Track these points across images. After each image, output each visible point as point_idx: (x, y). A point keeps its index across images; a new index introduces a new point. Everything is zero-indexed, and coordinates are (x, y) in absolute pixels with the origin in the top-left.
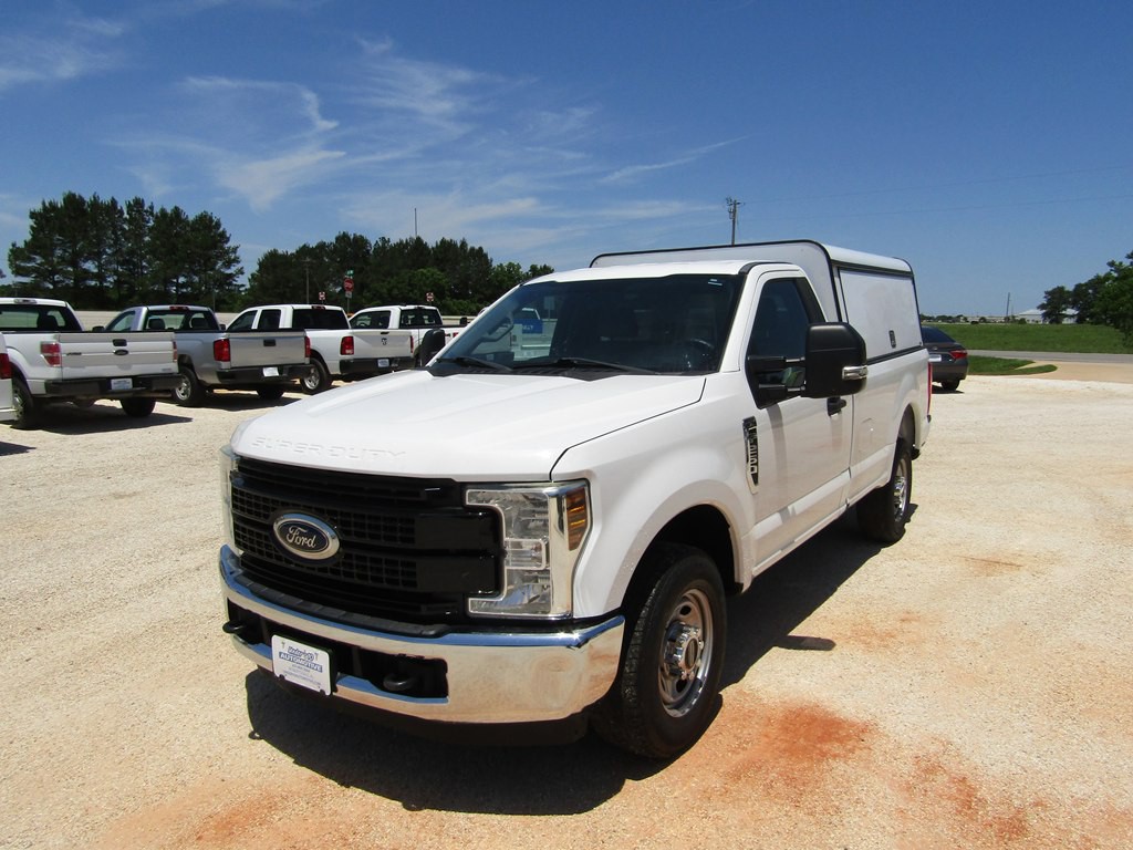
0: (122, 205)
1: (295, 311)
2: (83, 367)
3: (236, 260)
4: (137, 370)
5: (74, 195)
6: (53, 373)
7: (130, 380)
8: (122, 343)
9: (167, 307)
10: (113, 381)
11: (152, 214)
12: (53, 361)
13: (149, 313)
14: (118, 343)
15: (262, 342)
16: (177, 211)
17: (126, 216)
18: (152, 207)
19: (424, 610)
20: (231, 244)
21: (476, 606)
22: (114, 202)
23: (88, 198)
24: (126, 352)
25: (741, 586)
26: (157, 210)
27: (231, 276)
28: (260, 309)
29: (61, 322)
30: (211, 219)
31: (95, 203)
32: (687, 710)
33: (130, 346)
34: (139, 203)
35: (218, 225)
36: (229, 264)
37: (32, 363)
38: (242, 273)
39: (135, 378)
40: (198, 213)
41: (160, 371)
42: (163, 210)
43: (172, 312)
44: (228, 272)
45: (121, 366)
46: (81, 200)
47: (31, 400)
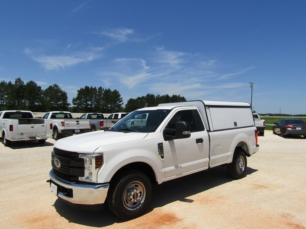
0: (97, 88)
1: (122, 114)
2: (69, 127)
3: (122, 101)
4: (81, 128)
5: (87, 86)
6: (63, 128)
7: (79, 130)
8: (78, 122)
9: (93, 113)
10: (76, 130)
11: (103, 90)
12: (63, 125)
13: (88, 114)
14: (77, 122)
15: (111, 122)
16: (109, 89)
17: (98, 91)
18: (104, 89)
19: (72, 179)
20: (121, 97)
21: (80, 179)
22: (95, 88)
23: (90, 87)
24: (79, 124)
25: (158, 183)
26: (105, 89)
27: (120, 105)
28: (114, 114)
29: (69, 116)
30: (117, 91)
31: (91, 88)
32: (135, 209)
33: (80, 122)
34: (101, 88)
35: (118, 92)
36: (120, 102)
37: (59, 126)
38: (123, 104)
39: (80, 129)
40: (114, 90)
41: (86, 128)
42: (106, 89)
43: (94, 114)
44: (120, 104)
45: (77, 127)
46: (89, 88)
47: (59, 134)
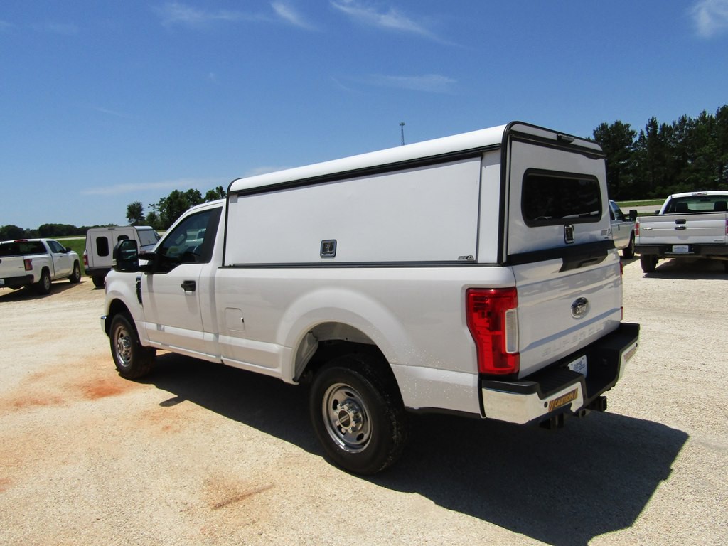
2: (653, 237)
4: (693, 240)
7: (687, 247)
8: (682, 221)
10: (674, 247)
14: (678, 222)
24: (684, 228)
25: (140, 341)
32: (125, 366)
33: (688, 224)
39: (691, 246)
41: (713, 242)
45: (679, 237)
